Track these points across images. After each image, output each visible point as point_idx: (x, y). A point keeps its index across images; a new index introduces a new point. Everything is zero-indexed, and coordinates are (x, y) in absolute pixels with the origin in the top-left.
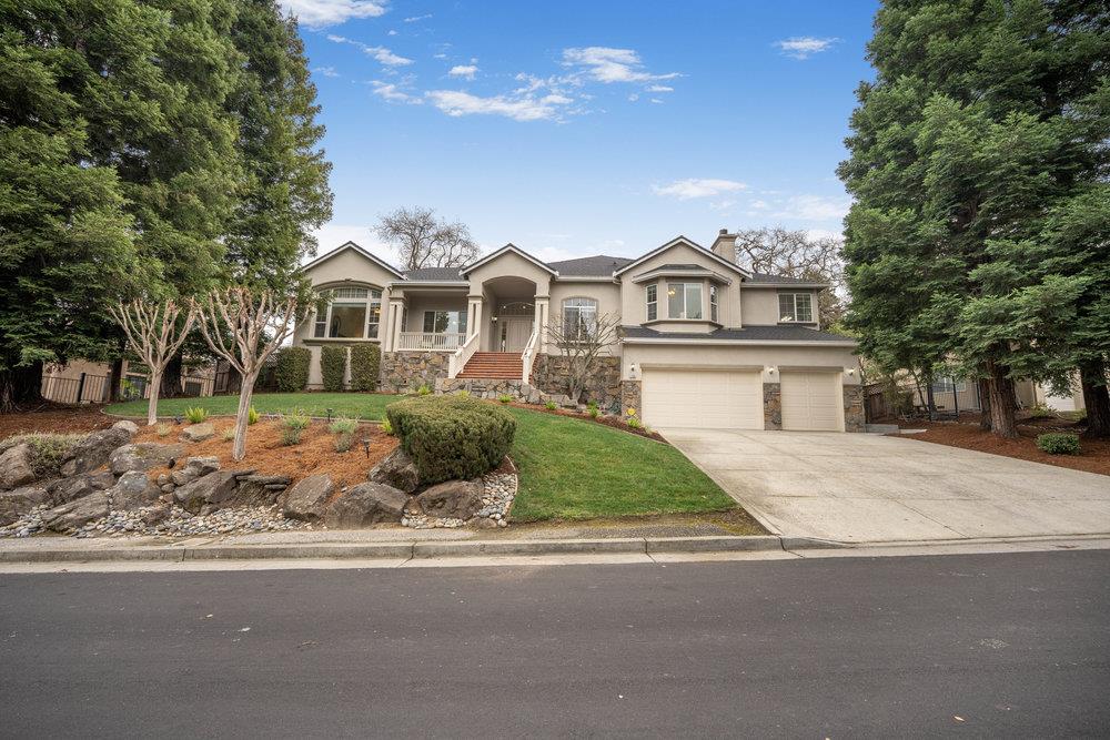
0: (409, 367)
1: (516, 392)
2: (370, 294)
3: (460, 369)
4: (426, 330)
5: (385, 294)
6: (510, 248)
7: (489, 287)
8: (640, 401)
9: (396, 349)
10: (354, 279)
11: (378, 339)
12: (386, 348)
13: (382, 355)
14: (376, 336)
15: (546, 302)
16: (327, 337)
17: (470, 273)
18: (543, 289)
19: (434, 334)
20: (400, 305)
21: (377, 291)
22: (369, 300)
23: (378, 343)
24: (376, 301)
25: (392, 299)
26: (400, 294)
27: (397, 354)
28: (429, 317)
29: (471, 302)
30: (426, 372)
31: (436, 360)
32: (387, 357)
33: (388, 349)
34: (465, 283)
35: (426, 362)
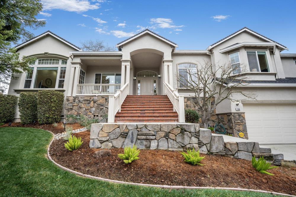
0: (83, 106)
1: (194, 140)
2: (60, 61)
3: (119, 108)
4: (96, 83)
5: (69, 61)
6: (147, 31)
7: (134, 56)
8: (245, 126)
9: (74, 95)
10: (50, 53)
11: (64, 89)
12: (68, 94)
13: (65, 98)
14: (63, 87)
15: (170, 64)
16: (32, 88)
17: (122, 46)
18: (167, 56)
19: (101, 85)
20: (78, 67)
21: (65, 60)
22: (60, 65)
23: (64, 91)
24: (64, 66)
25: (73, 63)
26: (78, 60)
27: (75, 98)
28: (98, 77)
29: (123, 64)
30: (94, 109)
31: (101, 101)
32: (68, 100)
33: (69, 95)
34: (120, 53)
35: (94, 102)
